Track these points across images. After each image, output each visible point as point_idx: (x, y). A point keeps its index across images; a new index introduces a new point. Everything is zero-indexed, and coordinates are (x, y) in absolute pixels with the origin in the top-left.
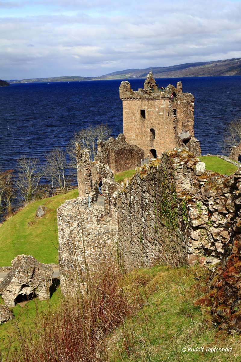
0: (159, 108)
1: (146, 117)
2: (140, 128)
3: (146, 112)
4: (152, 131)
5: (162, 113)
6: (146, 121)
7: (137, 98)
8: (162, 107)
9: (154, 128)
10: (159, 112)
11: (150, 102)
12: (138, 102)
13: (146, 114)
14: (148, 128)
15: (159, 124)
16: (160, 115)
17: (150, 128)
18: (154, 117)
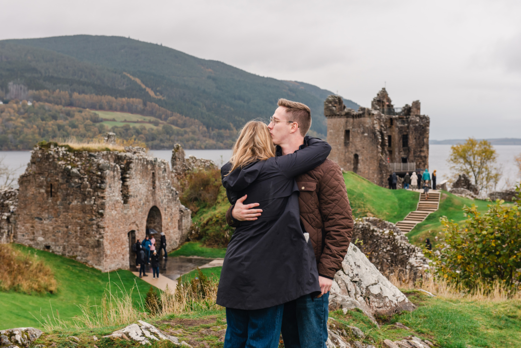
0: (364, 127)
1: (351, 139)
2: (344, 153)
3: (350, 133)
4: (356, 156)
5: (366, 134)
6: (350, 144)
7: (342, 115)
8: (367, 126)
9: (358, 153)
10: (363, 133)
11: (355, 120)
12: (343, 120)
13: (351, 136)
14: (352, 153)
15: (363, 148)
16: (365, 137)
17: (354, 153)
18: (358, 140)
